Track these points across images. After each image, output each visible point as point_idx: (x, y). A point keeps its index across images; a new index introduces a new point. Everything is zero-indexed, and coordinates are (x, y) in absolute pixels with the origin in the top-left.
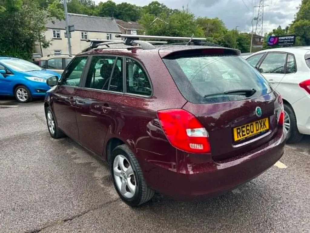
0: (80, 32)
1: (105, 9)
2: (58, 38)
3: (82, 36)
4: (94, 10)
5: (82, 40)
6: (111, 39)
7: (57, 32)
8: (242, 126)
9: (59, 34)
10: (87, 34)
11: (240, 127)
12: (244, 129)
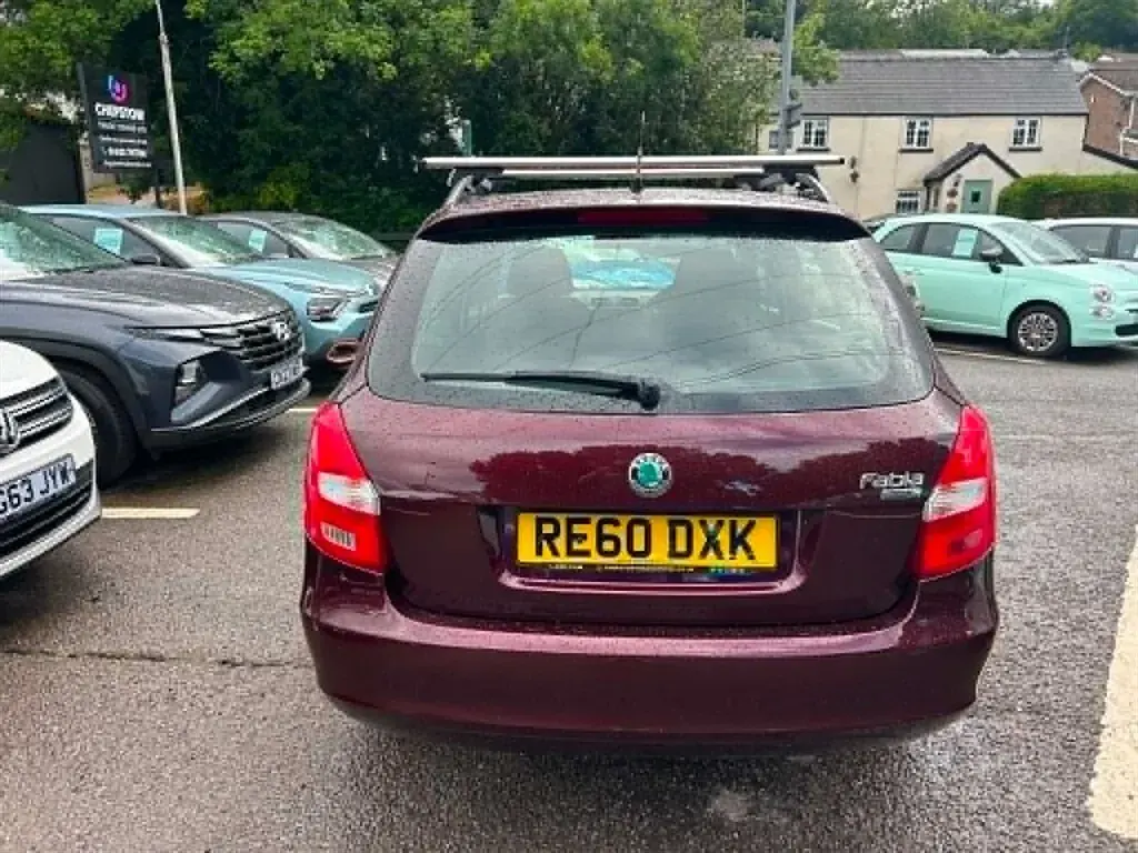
0: (904, 121)
1: (1078, 17)
2: (819, 147)
3: (910, 134)
4: (1029, 27)
5: (903, 151)
6: (1031, 140)
7: (819, 125)
8: (572, 516)
9: (823, 133)
10: (928, 128)
11: (562, 518)
12: (589, 530)
